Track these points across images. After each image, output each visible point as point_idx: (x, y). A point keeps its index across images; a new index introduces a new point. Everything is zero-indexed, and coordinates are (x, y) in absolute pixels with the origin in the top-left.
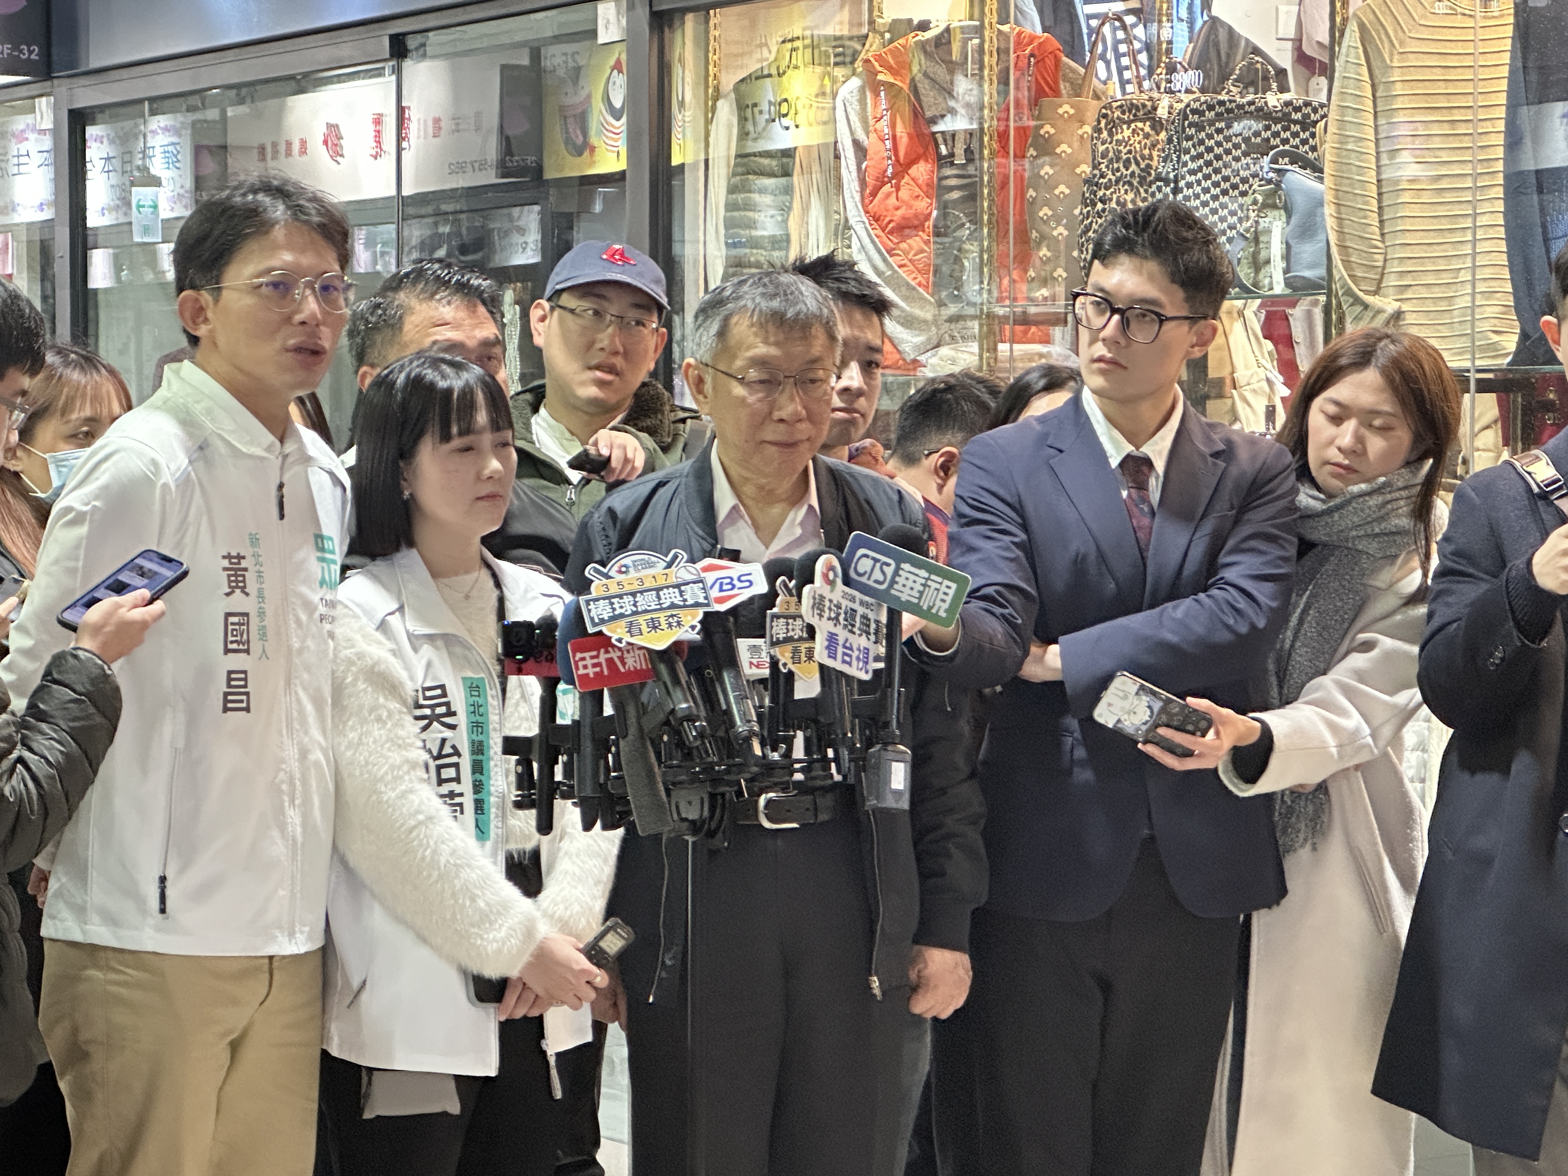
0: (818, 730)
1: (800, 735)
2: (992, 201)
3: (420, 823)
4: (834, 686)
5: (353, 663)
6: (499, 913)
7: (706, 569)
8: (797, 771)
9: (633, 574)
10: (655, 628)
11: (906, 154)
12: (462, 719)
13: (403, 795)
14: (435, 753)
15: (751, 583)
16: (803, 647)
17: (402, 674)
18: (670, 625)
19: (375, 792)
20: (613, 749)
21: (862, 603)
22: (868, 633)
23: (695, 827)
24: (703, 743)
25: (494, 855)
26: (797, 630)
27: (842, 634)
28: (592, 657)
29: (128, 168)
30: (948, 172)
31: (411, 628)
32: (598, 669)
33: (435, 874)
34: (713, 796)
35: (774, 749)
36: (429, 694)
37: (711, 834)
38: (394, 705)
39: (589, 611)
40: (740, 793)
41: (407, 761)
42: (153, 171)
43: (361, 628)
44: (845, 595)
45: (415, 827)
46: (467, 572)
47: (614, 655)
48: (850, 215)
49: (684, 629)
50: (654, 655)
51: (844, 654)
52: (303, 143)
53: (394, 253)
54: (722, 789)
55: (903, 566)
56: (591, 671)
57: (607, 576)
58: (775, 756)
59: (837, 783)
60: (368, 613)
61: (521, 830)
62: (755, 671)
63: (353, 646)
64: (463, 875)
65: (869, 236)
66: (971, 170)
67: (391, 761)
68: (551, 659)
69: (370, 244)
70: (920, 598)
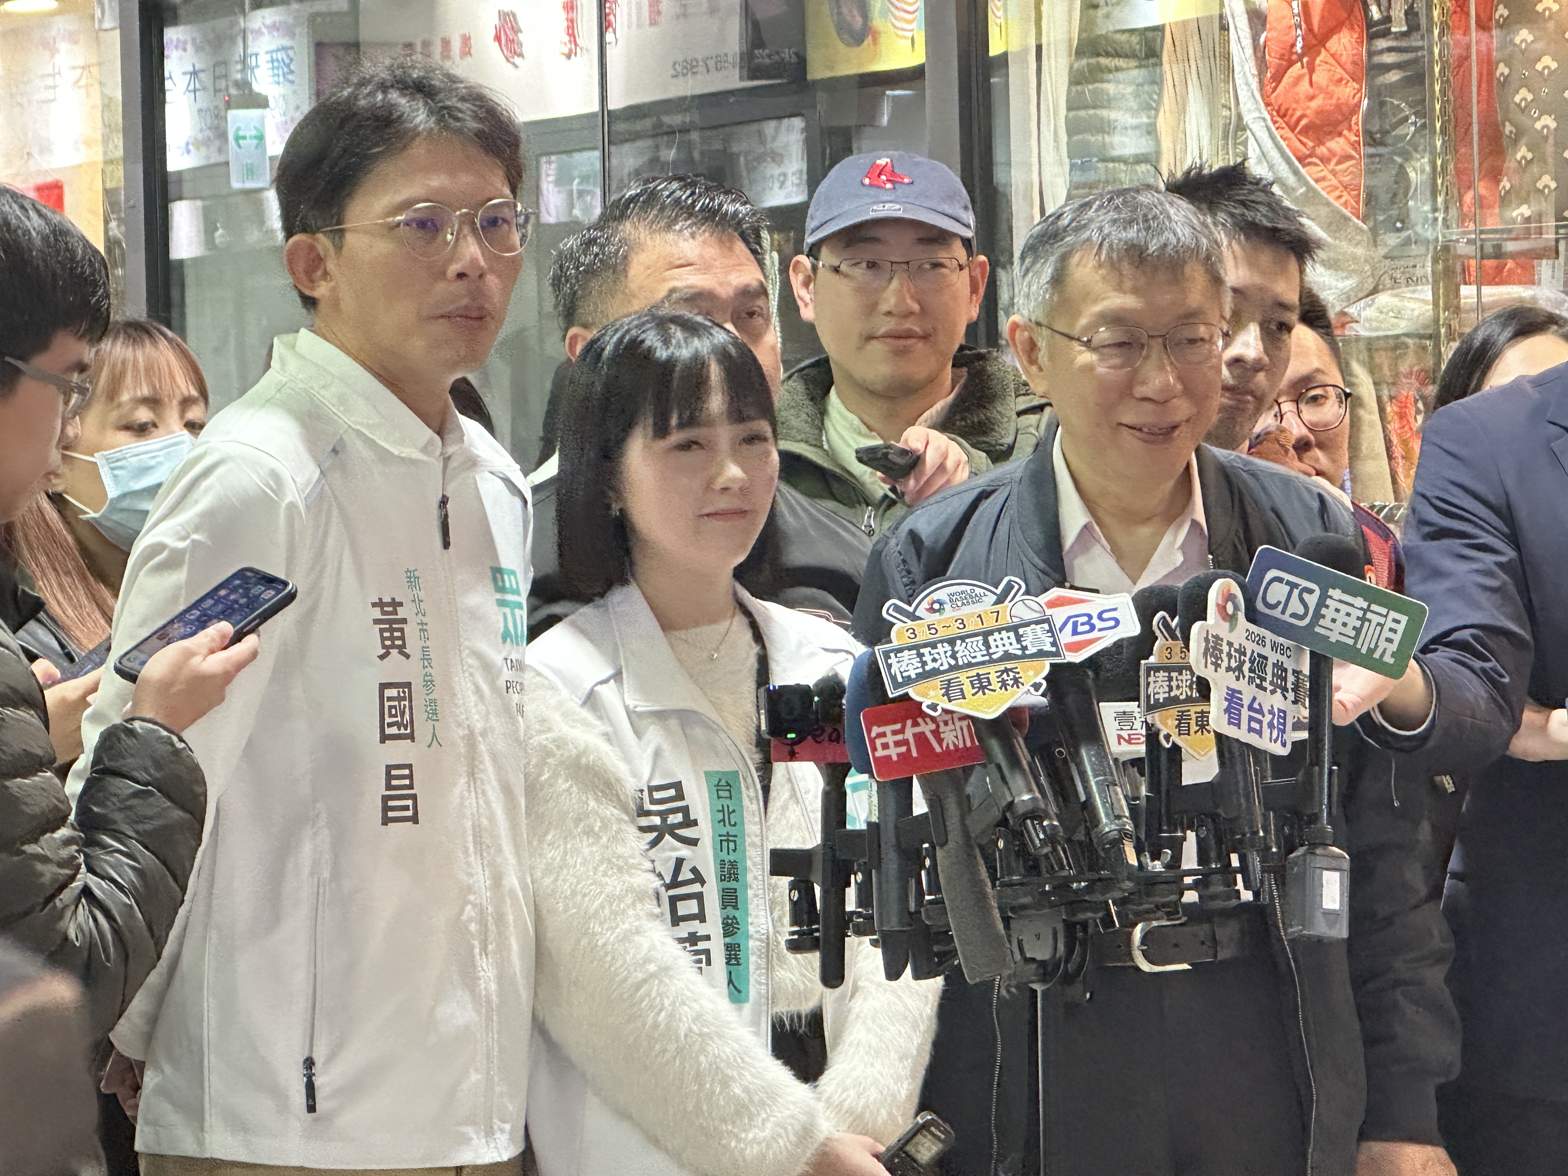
0: (1217, 830)
1: (1191, 836)
2: (1445, 83)
3: (652, 976)
4: (1239, 768)
5: (549, 754)
6: (762, 1103)
7: (1052, 604)
8: (1189, 887)
9: (949, 612)
10: (982, 688)
11: (1322, 18)
12: (705, 831)
13: (625, 938)
14: (668, 880)
15: (1117, 622)
16: (1194, 710)
17: (621, 769)
18: (1004, 685)
19: (586, 933)
20: (928, 862)
21: (1274, 646)
22: (1285, 690)
23: (1046, 970)
24: (1055, 850)
25: (756, 1023)
26: (1184, 688)
27: (1247, 691)
28: (895, 733)
29: (222, 84)
30: (1382, 44)
31: (631, 703)
32: (903, 749)
33: (672, 1047)
34: (1070, 927)
35: (1155, 856)
36: (657, 795)
37: (1068, 979)
38: (611, 811)
39: (889, 666)
40: (1108, 921)
41: (630, 890)
42: (257, 88)
43: (560, 704)
44: (1249, 635)
45: (644, 981)
46: (713, 621)
47: (926, 728)
48: (1243, 108)
49: (1023, 689)
50: (982, 727)
51: (1251, 719)
52: (466, 40)
53: (598, 192)
54: (1081, 917)
55: (1331, 592)
56: (893, 752)
57: (914, 617)
58: (1157, 866)
59: (1247, 904)
60: (570, 683)
61: (794, 985)
62: (1125, 747)
63: (549, 730)
64: (713, 1048)
65: (1272, 137)
66: (1415, 41)
67: (609, 889)
68: (837, 738)
69: (563, 180)
70: (1356, 638)
